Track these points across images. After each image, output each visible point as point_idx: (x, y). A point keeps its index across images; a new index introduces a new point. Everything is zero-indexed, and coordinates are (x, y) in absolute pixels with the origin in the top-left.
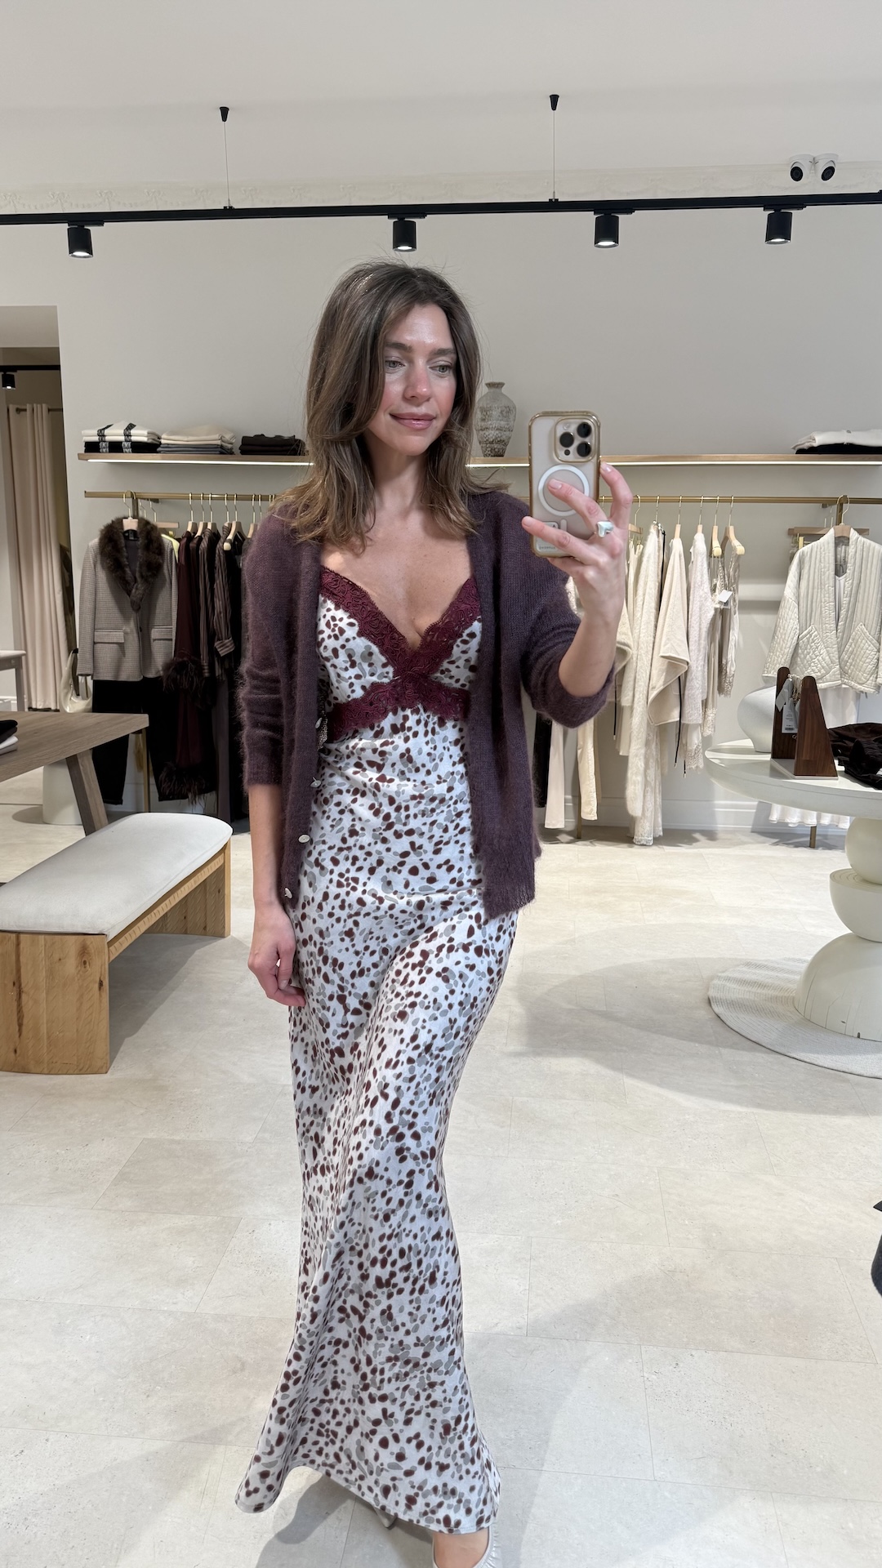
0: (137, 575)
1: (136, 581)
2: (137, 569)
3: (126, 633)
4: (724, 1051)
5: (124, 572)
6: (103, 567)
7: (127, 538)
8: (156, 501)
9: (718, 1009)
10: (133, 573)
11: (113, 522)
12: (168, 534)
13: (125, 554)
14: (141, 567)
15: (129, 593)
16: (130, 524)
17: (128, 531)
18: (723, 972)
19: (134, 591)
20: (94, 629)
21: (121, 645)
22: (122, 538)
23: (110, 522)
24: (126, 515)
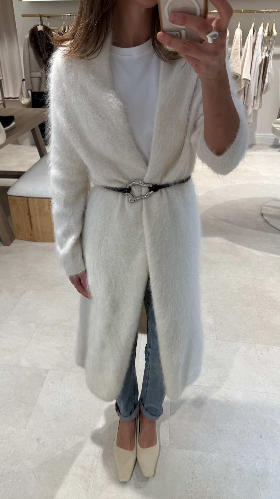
0: (44, 49)
1: (44, 52)
2: (44, 47)
3: (42, 73)
4: (270, 234)
5: (39, 49)
6: (31, 46)
7: (39, 34)
8: (48, 17)
9: (266, 218)
10: (43, 48)
11: (34, 27)
12: (54, 31)
13: (39, 41)
14: (46, 46)
15: (42, 57)
16: (40, 28)
17: (39, 31)
18: (266, 203)
19: (43, 56)
20: (31, 72)
21: (40, 78)
22: (38, 34)
23: (32, 27)
24: (38, 24)
